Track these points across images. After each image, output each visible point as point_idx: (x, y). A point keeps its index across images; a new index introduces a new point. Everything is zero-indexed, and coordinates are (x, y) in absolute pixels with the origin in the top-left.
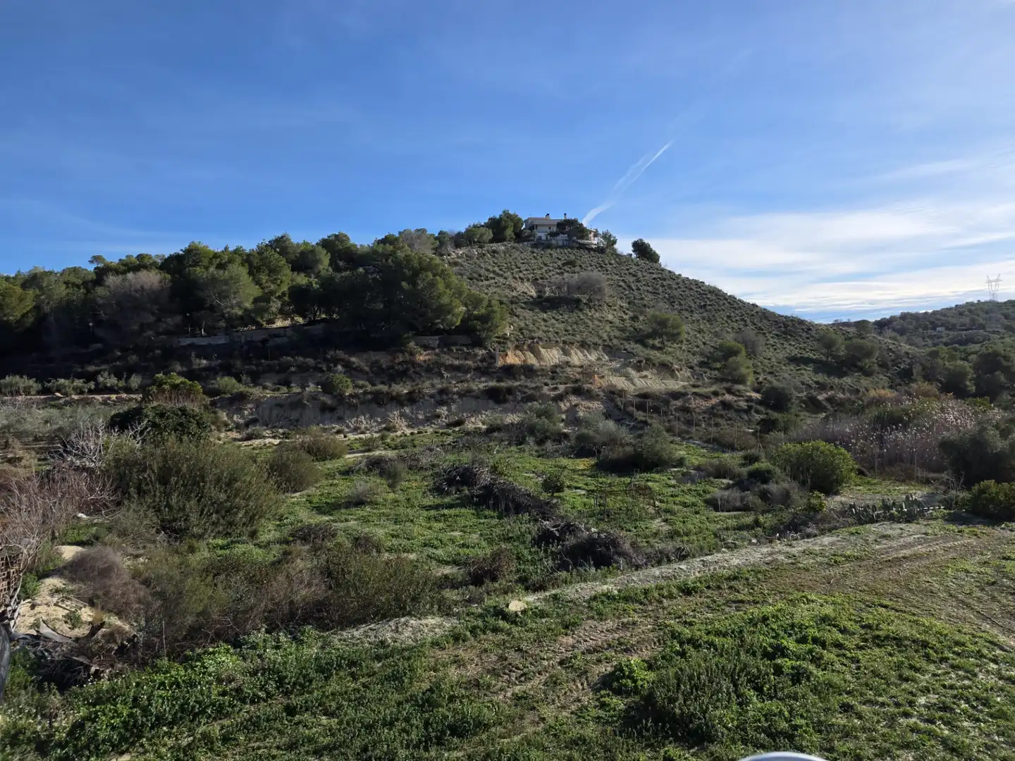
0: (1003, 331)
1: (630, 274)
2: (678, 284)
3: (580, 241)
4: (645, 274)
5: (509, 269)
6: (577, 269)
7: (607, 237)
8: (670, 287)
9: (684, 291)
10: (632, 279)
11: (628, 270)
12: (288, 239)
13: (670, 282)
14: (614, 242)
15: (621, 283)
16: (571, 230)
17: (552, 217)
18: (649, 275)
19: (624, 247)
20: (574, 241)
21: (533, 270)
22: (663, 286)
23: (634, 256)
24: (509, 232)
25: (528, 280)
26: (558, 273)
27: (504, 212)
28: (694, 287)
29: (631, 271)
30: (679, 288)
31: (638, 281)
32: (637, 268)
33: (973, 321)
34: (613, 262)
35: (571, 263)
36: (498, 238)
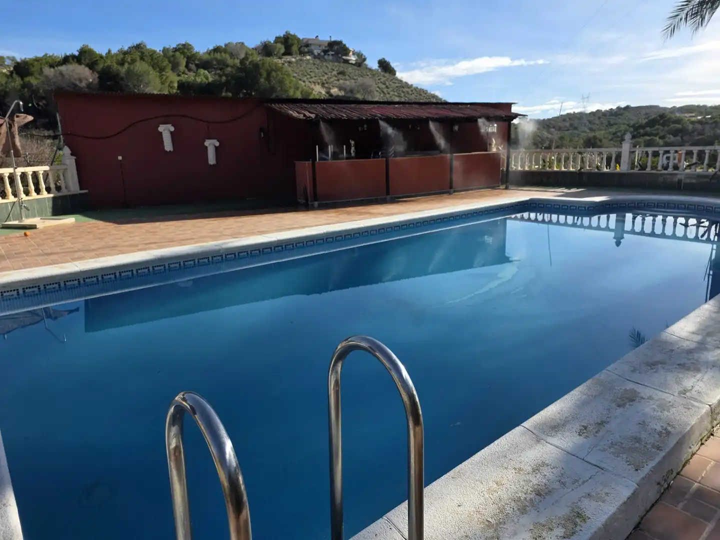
0: (588, 131)
1: (381, 82)
2: (412, 91)
3: (344, 57)
4: (391, 83)
5: (304, 75)
6: (347, 77)
7: (359, 55)
8: (408, 92)
9: (416, 96)
10: (384, 86)
11: (379, 80)
12: (145, 46)
13: (408, 90)
14: (365, 60)
15: (378, 89)
16: (337, 49)
17: (320, 38)
18: (393, 84)
19: (372, 64)
20: (340, 58)
21: (320, 77)
22: (403, 92)
23: (380, 70)
24: (295, 48)
25: (319, 84)
26: (336, 80)
27: (286, 32)
28: (422, 93)
29: (382, 80)
30: (414, 94)
31: (387, 87)
32: (385, 79)
33: (571, 125)
34: (368, 74)
35: (342, 73)
36: (288, 52)
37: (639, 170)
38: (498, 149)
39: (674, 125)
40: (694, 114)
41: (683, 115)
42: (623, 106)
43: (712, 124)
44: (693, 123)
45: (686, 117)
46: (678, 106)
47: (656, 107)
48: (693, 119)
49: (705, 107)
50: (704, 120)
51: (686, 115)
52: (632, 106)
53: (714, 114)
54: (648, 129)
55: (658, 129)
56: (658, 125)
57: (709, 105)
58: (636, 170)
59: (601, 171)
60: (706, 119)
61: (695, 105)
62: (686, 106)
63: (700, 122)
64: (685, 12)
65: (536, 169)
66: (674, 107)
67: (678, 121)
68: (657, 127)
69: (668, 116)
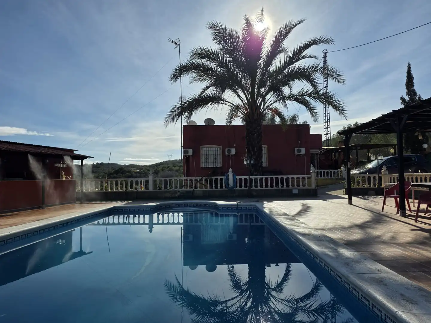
37: (159, 189)
38: (66, 178)
39: (127, 174)
40: (135, 169)
41: (131, 169)
42: (99, 163)
43: (144, 173)
44: (136, 173)
45: (132, 170)
46: (127, 165)
47: (116, 164)
48: (136, 171)
49: (139, 165)
50: (140, 172)
51: (132, 169)
52: (104, 163)
53: (144, 169)
54: (115, 175)
55: (120, 175)
56: (120, 173)
57: (140, 165)
58: (157, 190)
59: (139, 191)
60: (141, 171)
61: (134, 165)
62: (131, 165)
63: (138, 172)
64: (173, 116)
65: (97, 191)
66: (125, 165)
67: (129, 172)
68: (119, 174)
69: (124, 169)
